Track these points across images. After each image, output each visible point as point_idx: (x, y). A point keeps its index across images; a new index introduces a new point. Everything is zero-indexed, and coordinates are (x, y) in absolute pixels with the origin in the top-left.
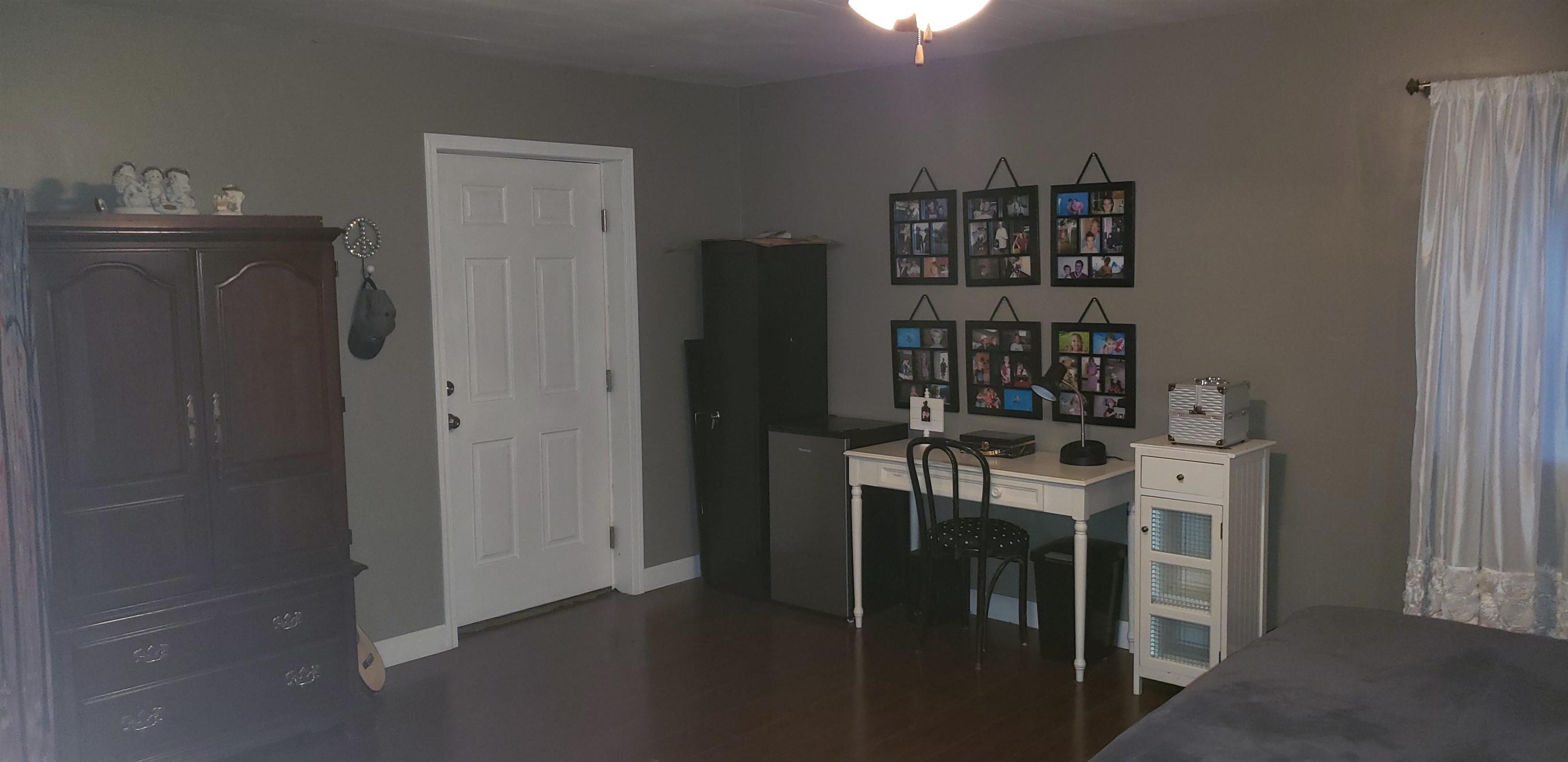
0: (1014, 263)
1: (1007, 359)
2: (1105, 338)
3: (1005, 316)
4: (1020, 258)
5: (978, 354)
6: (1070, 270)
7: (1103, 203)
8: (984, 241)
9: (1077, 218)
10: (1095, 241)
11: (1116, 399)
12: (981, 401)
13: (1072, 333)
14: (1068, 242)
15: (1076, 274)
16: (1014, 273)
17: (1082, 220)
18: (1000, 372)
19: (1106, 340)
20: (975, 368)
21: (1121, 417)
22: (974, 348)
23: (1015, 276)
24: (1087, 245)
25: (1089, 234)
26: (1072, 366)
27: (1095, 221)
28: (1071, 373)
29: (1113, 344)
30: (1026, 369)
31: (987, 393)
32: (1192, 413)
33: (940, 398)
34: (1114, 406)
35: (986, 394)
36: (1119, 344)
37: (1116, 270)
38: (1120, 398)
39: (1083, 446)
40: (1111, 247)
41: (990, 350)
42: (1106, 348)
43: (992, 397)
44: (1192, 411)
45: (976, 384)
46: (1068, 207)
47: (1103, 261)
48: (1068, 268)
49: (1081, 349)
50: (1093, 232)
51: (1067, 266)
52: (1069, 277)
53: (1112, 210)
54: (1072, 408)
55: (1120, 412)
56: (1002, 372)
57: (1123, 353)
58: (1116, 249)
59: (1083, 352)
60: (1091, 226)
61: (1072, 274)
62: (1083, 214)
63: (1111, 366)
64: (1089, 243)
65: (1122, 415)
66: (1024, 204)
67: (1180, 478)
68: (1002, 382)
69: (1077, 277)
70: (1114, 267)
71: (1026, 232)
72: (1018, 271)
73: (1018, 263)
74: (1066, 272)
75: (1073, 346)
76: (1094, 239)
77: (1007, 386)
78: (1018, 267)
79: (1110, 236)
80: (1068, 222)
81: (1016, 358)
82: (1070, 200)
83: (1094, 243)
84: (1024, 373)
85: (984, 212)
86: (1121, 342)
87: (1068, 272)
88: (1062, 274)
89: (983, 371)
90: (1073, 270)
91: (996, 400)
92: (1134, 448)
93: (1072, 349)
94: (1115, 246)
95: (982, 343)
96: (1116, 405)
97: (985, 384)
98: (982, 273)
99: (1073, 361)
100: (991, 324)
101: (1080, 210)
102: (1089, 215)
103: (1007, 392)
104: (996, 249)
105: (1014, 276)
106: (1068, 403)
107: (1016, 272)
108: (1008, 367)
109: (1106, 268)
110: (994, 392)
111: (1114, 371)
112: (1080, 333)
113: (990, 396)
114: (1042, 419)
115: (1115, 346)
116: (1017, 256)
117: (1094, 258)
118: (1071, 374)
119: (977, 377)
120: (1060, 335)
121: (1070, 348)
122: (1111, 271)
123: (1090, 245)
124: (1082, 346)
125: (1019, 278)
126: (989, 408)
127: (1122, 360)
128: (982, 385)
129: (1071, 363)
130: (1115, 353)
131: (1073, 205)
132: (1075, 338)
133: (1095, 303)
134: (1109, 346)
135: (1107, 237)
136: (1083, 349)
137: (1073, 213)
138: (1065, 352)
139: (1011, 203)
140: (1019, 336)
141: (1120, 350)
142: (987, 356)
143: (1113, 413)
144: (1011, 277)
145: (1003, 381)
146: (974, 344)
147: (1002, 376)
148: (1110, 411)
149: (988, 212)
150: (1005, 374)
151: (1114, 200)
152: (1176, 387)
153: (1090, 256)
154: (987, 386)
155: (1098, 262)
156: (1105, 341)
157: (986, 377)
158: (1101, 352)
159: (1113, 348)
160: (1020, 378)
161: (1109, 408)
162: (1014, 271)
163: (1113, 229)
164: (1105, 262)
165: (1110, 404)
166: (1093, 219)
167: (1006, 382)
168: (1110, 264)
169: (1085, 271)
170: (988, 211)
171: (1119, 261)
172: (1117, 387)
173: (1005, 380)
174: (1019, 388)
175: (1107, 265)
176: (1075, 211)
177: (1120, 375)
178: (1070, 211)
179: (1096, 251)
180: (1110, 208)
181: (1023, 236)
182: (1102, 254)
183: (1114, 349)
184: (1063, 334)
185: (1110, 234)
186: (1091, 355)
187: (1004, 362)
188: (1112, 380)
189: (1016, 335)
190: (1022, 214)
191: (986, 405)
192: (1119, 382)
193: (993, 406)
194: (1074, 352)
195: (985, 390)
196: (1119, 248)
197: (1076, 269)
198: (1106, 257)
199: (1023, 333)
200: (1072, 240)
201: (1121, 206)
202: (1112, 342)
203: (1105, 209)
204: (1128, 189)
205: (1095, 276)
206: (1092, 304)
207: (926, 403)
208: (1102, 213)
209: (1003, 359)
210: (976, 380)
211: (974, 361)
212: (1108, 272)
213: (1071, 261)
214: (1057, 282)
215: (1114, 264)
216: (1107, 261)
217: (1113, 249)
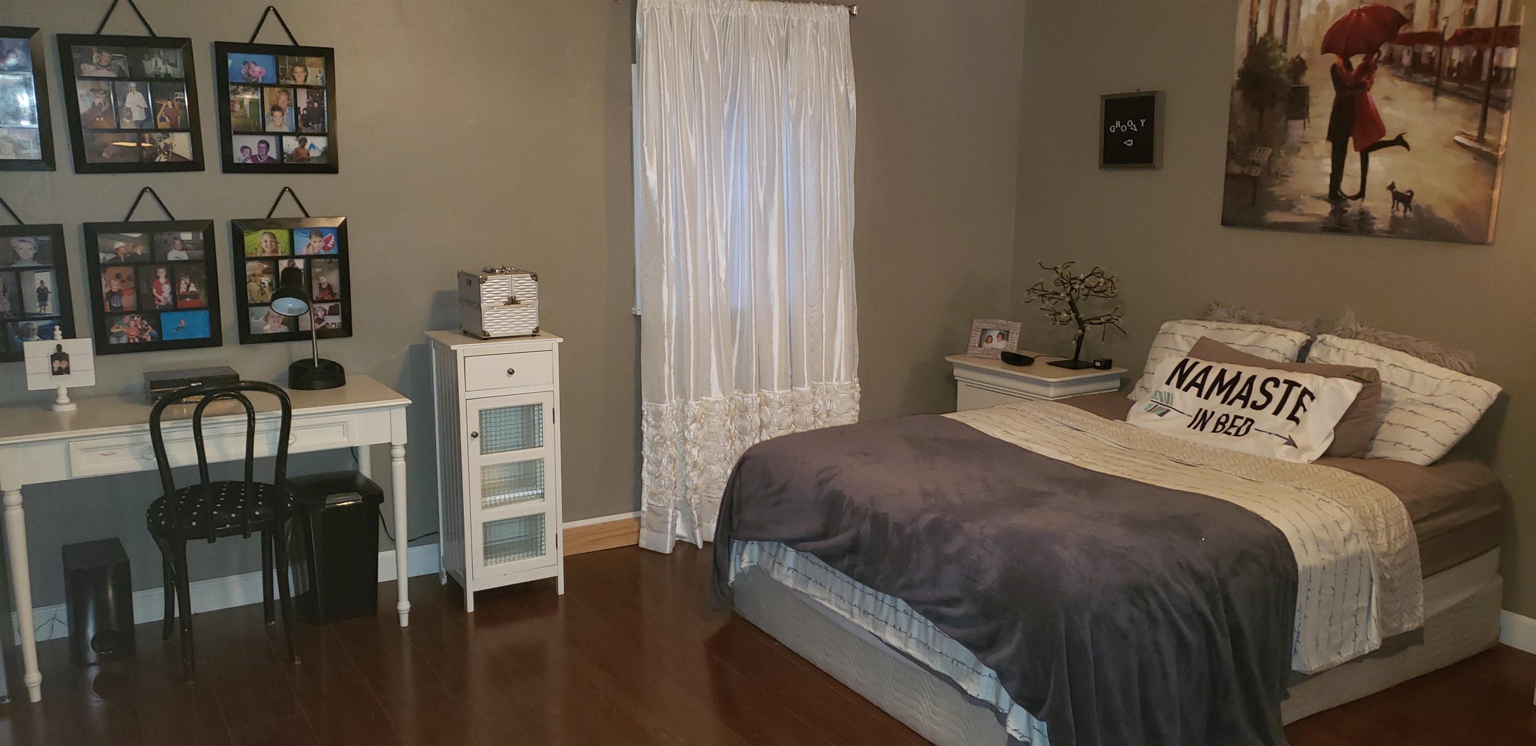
0: (161, 141)
1: (162, 273)
2: (308, 235)
3: (148, 212)
4: (170, 134)
5: (109, 270)
6: (251, 152)
7: (293, 70)
8: (103, 109)
9: (259, 87)
10: (285, 116)
11: (327, 306)
12: (118, 335)
13: (261, 232)
14: (245, 117)
15: (260, 158)
16: (162, 155)
17: (267, 90)
18: (152, 291)
19: (310, 237)
20: (105, 290)
21: (334, 326)
22: (101, 261)
23: (163, 160)
24: (273, 121)
25: (275, 108)
26: (265, 272)
27: (283, 93)
28: (263, 281)
29: (320, 241)
30: (194, 283)
31: (129, 322)
32: (506, 304)
33: (38, 340)
34: (325, 315)
35: (128, 325)
36: (327, 241)
37: (314, 154)
38: (333, 304)
39: (316, 366)
40: (307, 125)
41: (133, 262)
42: (311, 247)
43: (140, 327)
44: (506, 302)
45: (109, 313)
46: (243, 72)
47: (297, 143)
48: (246, 150)
49: (276, 251)
50: (280, 105)
51: (247, 147)
52: (249, 161)
53: (305, 80)
54: (267, 325)
55: (335, 321)
56: (154, 290)
57: (334, 251)
58: (313, 128)
59: (280, 254)
60: (278, 98)
61: (253, 157)
62: (263, 82)
63: (318, 268)
64: (276, 119)
65: (335, 324)
66: (173, 61)
67: (511, 372)
68: (155, 304)
69: (261, 161)
70: (312, 149)
71: (177, 100)
72: (169, 152)
73: (167, 141)
74: (244, 155)
75: (264, 248)
76: (283, 115)
77: (165, 309)
78: (168, 147)
79: (305, 112)
80: (244, 91)
81: (175, 270)
82: (245, 63)
83: (283, 119)
84: (193, 288)
85: (99, 66)
86: (330, 238)
87: (247, 155)
88: (239, 157)
89: (120, 293)
90: (255, 152)
91: (146, 330)
92: (456, 351)
93: (264, 251)
94: (313, 124)
95: (115, 253)
96: (327, 313)
97: (125, 310)
98: (104, 155)
99: (265, 266)
100: (126, 226)
101: (260, 76)
102: (277, 85)
103: (164, 317)
104: (128, 121)
105: (162, 158)
106: (261, 320)
107: (165, 154)
108: (165, 283)
109: (301, 151)
110: (143, 319)
111: (321, 274)
112: (274, 231)
113: (136, 326)
114: (221, 345)
115: (322, 244)
116: (166, 132)
117: (285, 138)
118: (264, 283)
119: (110, 303)
120: (245, 234)
121: (260, 250)
122: (308, 154)
123: (279, 122)
124: (277, 247)
125: (171, 162)
126: (135, 343)
127: (333, 260)
128: (120, 313)
129: (262, 269)
130: (323, 252)
131: (250, 70)
132: (267, 237)
133: (287, 194)
134: (314, 245)
135: (302, 113)
136: (279, 251)
137: (251, 80)
138: (255, 256)
139: (150, 59)
140: (180, 240)
141: (330, 249)
142: (128, 271)
143: (324, 323)
144: (157, 160)
145: (157, 302)
146: (101, 256)
147: (154, 296)
148: (319, 321)
149: (109, 68)
150: (160, 292)
151: (308, 68)
152: (488, 279)
153: (280, 135)
154: (128, 313)
155: (291, 144)
156: (308, 239)
157: (128, 301)
158: (304, 253)
159: (319, 247)
160: (184, 296)
161: (318, 319)
162: (161, 151)
163: (308, 103)
164: (300, 142)
165: (319, 313)
166: (280, 89)
167: (163, 303)
168: (307, 146)
169: (273, 153)
170: (109, 65)
171: (320, 143)
172: (327, 292)
173: (160, 301)
174: (184, 310)
175: (303, 147)
176: (255, 78)
177: (332, 278)
178: (246, 76)
179: (285, 129)
180: (304, 78)
181: (173, 105)
182: (296, 133)
183: (322, 246)
184: (249, 234)
185: (304, 109)
186: (292, 256)
187: (158, 277)
188: (320, 285)
189: (175, 238)
190: (170, 75)
191: (129, 339)
192: (329, 286)
193: (140, 339)
194: (266, 255)
195: (127, 319)
196: (317, 127)
197: (259, 151)
198: (300, 137)
199: (187, 236)
200: (250, 114)
201: (317, 77)
202: (317, 239)
203: (296, 78)
204: (327, 55)
205: (287, 161)
206: (284, 193)
207: (59, 347)
208: (293, 82)
209: (156, 272)
210: (108, 307)
211: (103, 280)
212: (304, 156)
213: (253, 142)
214: (229, 166)
215: (312, 146)
216: (303, 143)
217: (309, 128)
